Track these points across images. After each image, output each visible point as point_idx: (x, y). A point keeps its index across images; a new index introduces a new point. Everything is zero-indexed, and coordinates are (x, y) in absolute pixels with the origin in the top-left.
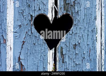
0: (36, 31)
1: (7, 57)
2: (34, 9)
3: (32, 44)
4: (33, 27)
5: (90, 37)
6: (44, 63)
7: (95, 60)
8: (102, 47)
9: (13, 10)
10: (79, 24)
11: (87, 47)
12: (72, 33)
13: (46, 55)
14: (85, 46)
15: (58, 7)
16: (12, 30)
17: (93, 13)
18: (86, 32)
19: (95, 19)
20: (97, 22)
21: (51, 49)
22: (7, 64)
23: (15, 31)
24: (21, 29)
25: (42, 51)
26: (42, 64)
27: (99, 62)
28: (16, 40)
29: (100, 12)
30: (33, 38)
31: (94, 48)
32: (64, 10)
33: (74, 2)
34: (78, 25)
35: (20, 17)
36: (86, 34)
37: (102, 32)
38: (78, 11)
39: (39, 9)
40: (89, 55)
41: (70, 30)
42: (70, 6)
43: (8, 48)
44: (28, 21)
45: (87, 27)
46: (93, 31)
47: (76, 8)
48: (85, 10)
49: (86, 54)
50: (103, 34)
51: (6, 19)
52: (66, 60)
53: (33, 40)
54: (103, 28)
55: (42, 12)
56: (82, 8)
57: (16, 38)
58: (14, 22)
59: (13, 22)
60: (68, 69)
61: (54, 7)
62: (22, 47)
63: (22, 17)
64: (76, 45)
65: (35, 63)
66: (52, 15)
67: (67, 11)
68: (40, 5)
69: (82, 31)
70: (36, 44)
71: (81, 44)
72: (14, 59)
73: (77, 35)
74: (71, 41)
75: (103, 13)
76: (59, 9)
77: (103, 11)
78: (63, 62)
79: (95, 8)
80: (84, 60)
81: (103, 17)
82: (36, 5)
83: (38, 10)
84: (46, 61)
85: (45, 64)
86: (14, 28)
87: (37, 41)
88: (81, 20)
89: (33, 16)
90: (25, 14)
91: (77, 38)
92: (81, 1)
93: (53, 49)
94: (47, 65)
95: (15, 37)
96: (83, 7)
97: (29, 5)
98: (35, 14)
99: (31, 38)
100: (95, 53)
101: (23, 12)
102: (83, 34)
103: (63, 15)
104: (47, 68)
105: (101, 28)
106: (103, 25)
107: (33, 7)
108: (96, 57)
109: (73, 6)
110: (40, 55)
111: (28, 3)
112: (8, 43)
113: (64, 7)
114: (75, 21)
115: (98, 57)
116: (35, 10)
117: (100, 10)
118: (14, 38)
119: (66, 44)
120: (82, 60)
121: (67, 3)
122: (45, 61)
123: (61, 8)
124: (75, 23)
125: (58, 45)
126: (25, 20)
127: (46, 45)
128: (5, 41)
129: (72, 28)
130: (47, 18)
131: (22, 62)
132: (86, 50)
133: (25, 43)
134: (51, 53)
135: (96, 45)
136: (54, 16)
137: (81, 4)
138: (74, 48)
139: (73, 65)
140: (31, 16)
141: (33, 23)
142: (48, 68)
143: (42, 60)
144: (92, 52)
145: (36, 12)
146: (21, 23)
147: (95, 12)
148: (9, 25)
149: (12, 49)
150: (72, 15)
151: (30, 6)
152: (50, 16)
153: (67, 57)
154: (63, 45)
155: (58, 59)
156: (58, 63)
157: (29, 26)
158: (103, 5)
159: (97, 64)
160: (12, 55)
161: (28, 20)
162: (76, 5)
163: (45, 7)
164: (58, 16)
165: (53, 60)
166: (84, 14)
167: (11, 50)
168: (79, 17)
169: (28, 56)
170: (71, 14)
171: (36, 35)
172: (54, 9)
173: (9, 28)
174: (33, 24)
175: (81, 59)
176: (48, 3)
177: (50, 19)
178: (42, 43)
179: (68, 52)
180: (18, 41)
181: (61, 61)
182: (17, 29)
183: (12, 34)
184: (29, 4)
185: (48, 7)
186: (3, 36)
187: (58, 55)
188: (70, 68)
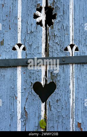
0: (34, 92)
1: (18, 107)
2: (33, 79)
3: (32, 99)
4: (33, 90)
5: (66, 95)
7: (69, 109)
8: (74, 102)
9: (21, 79)
10: (60, 88)
11: (64, 101)
13: (40, 106)
15: (48, 77)
16: (21, 91)
17: (68, 81)
18: (64, 92)
19: (69, 85)
20: (70, 86)
21: (43, 102)
22: (18, 111)
24: (25, 91)
25: (38, 104)
26: (38, 111)
27: (72, 110)
29: (72, 80)
30: (33, 96)
31: (69, 102)
32: (51, 80)
33: (57, 74)
34: (59, 88)
36: (64, 94)
37: (74, 93)
38: (59, 80)
42: (54, 77)
43: (18, 102)
45: (64, 89)
46: (68, 92)
47: (58, 78)
48: (63, 79)
49: (64, 106)
50: (74, 94)
51: (17, 85)
52: (52, 109)
54: (74, 90)
55: (38, 81)
56: (61, 78)
59: (21, 87)
62: (26, 102)
63: (26, 83)
64: (58, 100)
65: (34, 110)
66: (44, 83)
67: (53, 80)
68: (37, 77)
69: (61, 92)
70: (35, 100)
71: (61, 100)
72: (22, 108)
73: (59, 94)
74: (55, 98)
75: (74, 81)
76: (48, 79)
77: (74, 80)
78: (50, 110)
79: (70, 78)
81: (74, 84)
82: (34, 77)
83: (35, 79)
84: (41, 109)
86: (21, 90)
87: (35, 98)
88: (61, 85)
90: (28, 82)
91: (59, 96)
92: (61, 74)
93: (44, 103)
94: (41, 112)
95: (22, 95)
97: (30, 76)
98: (34, 82)
99: (31, 96)
100: (69, 105)
101: (27, 80)
102: (62, 94)
103: (50, 82)
104: (41, 114)
105: (73, 90)
106: (74, 88)
108: (70, 107)
109: (56, 77)
110: (37, 106)
112: (18, 99)
113: (51, 78)
115: (71, 107)
117: (72, 79)
120: (62, 109)
121: (53, 75)
123: (49, 78)
124: (57, 87)
125: (47, 100)
127: (40, 100)
128: (16, 98)
129: (56, 90)
130: (41, 84)
131: (26, 110)
132: (64, 103)
133: (28, 99)
134: (43, 105)
135: (70, 100)
137: (61, 76)
138: (57, 102)
139: (56, 112)
140: (32, 83)
143: (38, 109)
144: (67, 104)
146: (26, 87)
147: (69, 80)
148: (19, 88)
149: (20, 103)
150: (56, 82)
152: (43, 83)
153: (53, 107)
154: (50, 100)
155: (47, 108)
156: (47, 111)
157: (30, 89)
158: (74, 76)
159: (71, 112)
160: (20, 106)
161: (29, 85)
162: (58, 76)
163: (39, 78)
164: (47, 83)
165: (44, 109)
166: (62, 82)
169: (29, 107)
171: (34, 94)
172: (45, 79)
173: (18, 90)
174: (33, 88)
177: (43, 85)
178: (38, 99)
179: (53, 104)
180: (24, 98)
181: (49, 110)
182: (23, 91)
183: (21, 93)
185: (41, 77)
186: (15, 95)
187: (47, 106)
188: (55, 114)
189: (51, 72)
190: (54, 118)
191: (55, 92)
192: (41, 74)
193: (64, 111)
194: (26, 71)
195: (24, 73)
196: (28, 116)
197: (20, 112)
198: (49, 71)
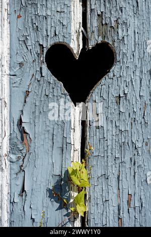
0: (49, 72)
2: (45, 33)
3: (43, 96)
4: (45, 67)
5: (145, 82)
6: (65, 129)
9: (9, 36)
10: (125, 60)
11: (139, 100)
12: (114, 75)
14: (136, 99)
15: (89, 30)
16: (8, 72)
18: (138, 73)
21: (76, 104)
23: (12, 73)
24: (23, 69)
26: (60, 130)
28: (15, 88)
30: (45, 85)
32: (98, 36)
33: (117, 21)
34: (123, 62)
35: (21, 48)
36: (139, 79)
38: (123, 38)
39: (56, 35)
40: (143, 115)
41: (109, 72)
42: (109, 28)
44: (36, 55)
46: (150, 72)
47: (120, 31)
48: (137, 35)
49: (138, 114)
52: (103, 123)
53: (44, 88)
55: (60, 40)
56: (131, 32)
57: (14, 85)
58: (11, 57)
59: (8, 58)
60: (106, 139)
61: (81, 30)
62: (25, 102)
63: (25, 48)
64: (120, 97)
65: (48, 128)
66: (79, 45)
67: (104, 37)
68: (57, 28)
69: (130, 72)
70: (50, 96)
71: (128, 96)
72: (12, 122)
73: (123, 79)
74: (112, 90)
76: (89, 33)
78: (97, 128)
80: (135, 124)
82: (49, 27)
83: (52, 36)
84: (69, 125)
85: (67, 130)
86: (10, 68)
87: (51, 91)
88: (130, 52)
89: (44, 46)
90: (29, 43)
91: (123, 85)
92: (128, 20)
94: (71, 132)
95: (11, 83)
96: (133, 30)
97: (37, 27)
98: (48, 44)
99: (40, 85)
101: (27, 39)
102: (133, 77)
103: (97, 45)
104: (70, 138)
107: (45, 30)
109: (115, 28)
111: (35, 24)
113: (99, 30)
114: (118, 56)
116: (48, 36)
118: (12, 85)
119: (102, 95)
120: (131, 123)
121: (104, 23)
122: (66, 125)
123: (93, 32)
124: (118, 58)
125: (88, 98)
126: (30, 54)
127: (69, 97)
129: (113, 68)
131: (26, 128)
132: (139, 106)
133: (30, 94)
134: (76, 111)
136: (81, 47)
137: (128, 24)
138: (116, 102)
139: (114, 132)
140: (41, 46)
141: (44, 59)
142: (72, 138)
143: (60, 123)
144: (148, 109)
145: (49, 39)
146: (23, 58)
149: (8, 105)
150: (113, 44)
151: (39, 30)
152: (76, 46)
154: (97, 97)
155: (88, 122)
156: (88, 129)
157: (37, 63)
161: (35, 53)
162: (120, 26)
163: (65, 30)
164: (88, 46)
165: (80, 124)
166: (133, 43)
167: (6, 106)
168: (126, 48)
169: (35, 118)
170: (111, 43)
171: (49, 81)
172: (81, 34)
173: (2, 69)
174: (44, 61)
175: (129, 121)
176: (70, 22)
177: (75, 52)
178: (60, 95)
179: (105, 110)
180: (17, 91)
181: (94, 125)
182: (15, 70)
183: (8, 77)
184: (37, 25)
185: (71, 29)
188: (110, 137)
189: (99, 13)
190: (109, 151)
191: (111, 74)
192: (70, 18)
193: (140, 129)
194: (23, 10)
195: (19, 17)
196: (32, 145)
197: (8, 134)
198: (91, 10)
